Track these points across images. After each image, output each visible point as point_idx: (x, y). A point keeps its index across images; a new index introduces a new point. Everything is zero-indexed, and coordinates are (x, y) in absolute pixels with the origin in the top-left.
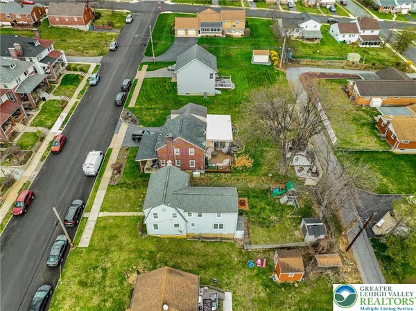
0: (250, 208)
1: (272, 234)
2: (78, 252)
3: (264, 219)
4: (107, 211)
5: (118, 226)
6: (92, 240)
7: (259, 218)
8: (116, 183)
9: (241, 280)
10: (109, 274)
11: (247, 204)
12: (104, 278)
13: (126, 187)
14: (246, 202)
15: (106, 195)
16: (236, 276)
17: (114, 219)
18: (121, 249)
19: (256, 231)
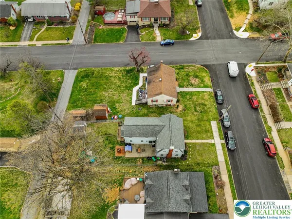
0: (114, 147)
1: (105, 130)
2: (214, 119)
3: (107, 139)
4: (210, 144)
5: (198, 132)
6: (210, 125)
7: (110, 140)
8: (214, 167)
9: (127, 110)
10: (193, 109)
11: (116, 150)
12: (195, 108)
13: (205, 164)
14: (116, 152)
15: (216, 157)
16: (129, 112)
17: (203, 137)
18: (192, 121)
19: (114, 131)
